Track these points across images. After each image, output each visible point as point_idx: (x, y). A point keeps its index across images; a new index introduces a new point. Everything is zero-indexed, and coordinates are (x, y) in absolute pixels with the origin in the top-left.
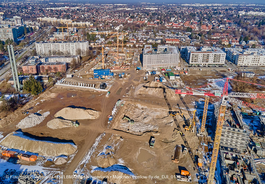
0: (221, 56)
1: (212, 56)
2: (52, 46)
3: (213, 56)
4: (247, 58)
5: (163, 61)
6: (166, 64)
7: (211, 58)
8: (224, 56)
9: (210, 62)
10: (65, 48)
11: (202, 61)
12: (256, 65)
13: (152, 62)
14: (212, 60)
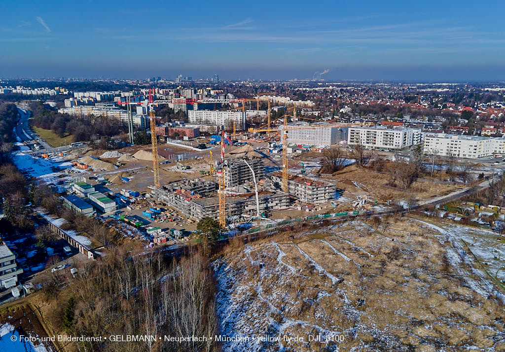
0: (395, 135)
1: (380, 134)
2: (203, 115)
3: (382, 134)
4: (438, 142)
5: (308, 136)
6: (313, 141)
7: (380, 137)
8: (399, 136)
9: (378, 144)
10: (217, 118)
11: (365, 142)
12: (457, 155)
13: (293, 136)
14: (381, 141)
